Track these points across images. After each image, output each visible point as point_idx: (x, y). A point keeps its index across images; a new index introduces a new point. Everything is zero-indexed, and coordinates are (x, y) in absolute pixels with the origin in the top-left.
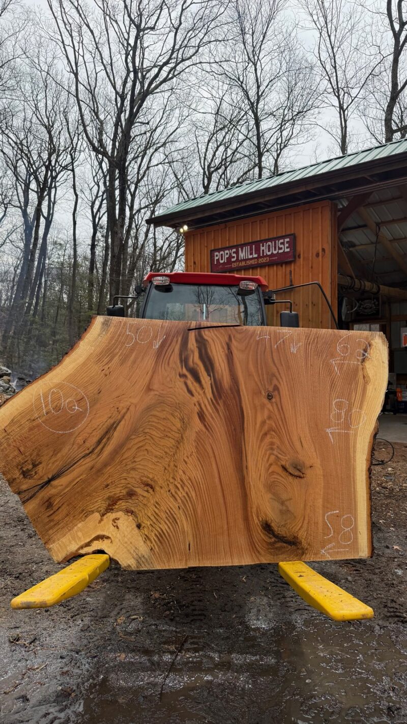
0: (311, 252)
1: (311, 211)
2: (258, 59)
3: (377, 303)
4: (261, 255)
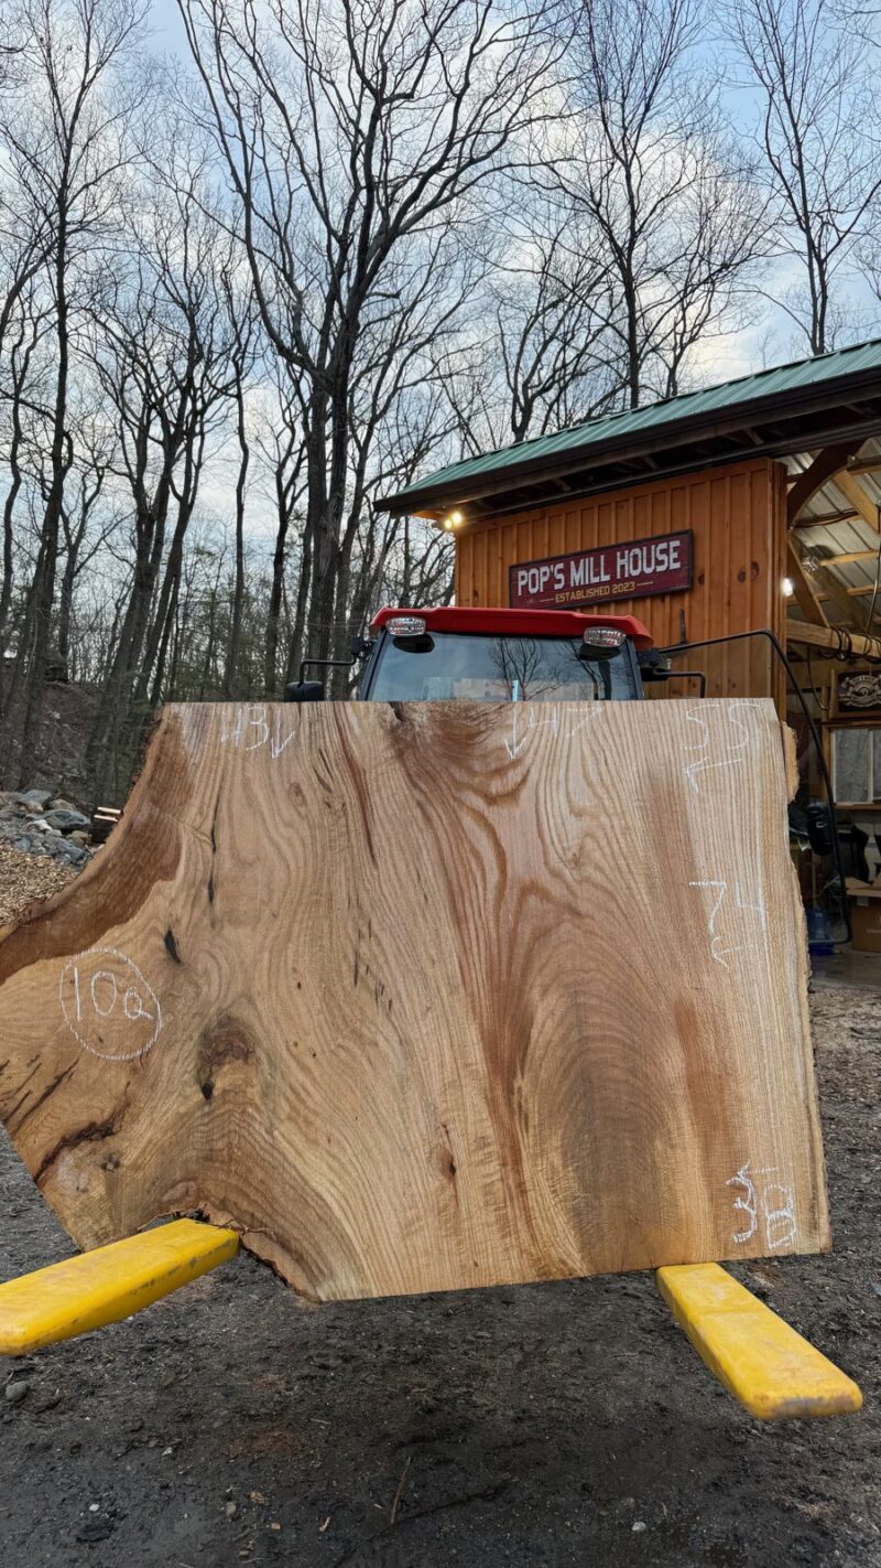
0: (727, 570)
1: (728, 480)
2: (634, 153)
4: (619, 577)
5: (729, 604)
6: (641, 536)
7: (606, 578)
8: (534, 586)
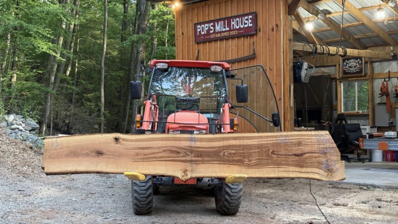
0: (268, 27)
3: (360, 62)
4: (232, 29)
5: (269, 39)
6: (239, 14)
7: (228, 29)
8: (203, 32)
